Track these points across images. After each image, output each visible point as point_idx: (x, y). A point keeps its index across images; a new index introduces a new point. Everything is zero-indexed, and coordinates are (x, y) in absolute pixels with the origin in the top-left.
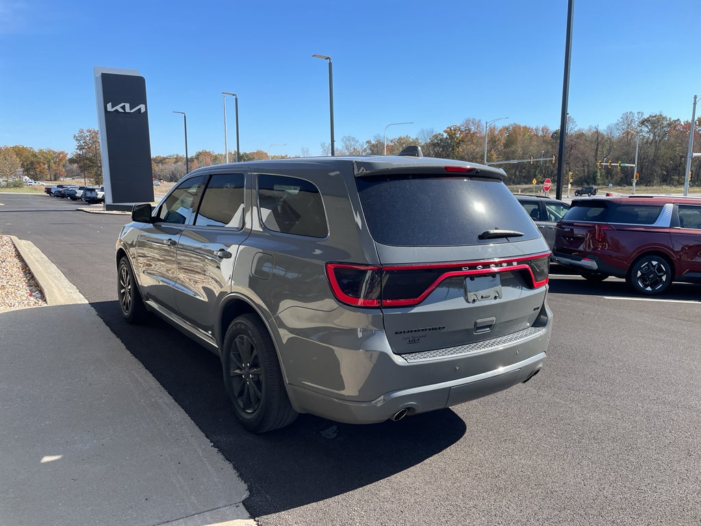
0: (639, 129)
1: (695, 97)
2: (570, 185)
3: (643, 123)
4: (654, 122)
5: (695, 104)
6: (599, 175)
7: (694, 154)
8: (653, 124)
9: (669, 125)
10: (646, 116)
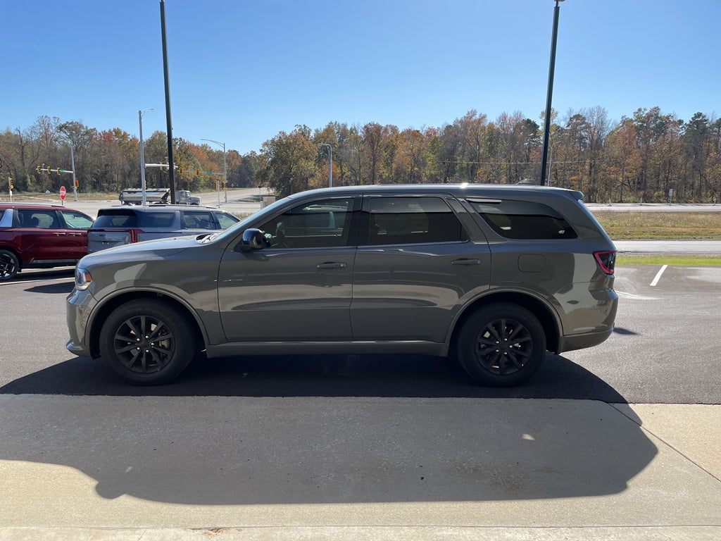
0: (57, 135)
1: (140, 112)
2: (11, 192)
3: (61, 128)
4: (72, 128)
5: (140, 118)
6: (29, 180)
7: (147, 165)
8: (70, 129)
9: (87, 133)
10: (63, 122)
